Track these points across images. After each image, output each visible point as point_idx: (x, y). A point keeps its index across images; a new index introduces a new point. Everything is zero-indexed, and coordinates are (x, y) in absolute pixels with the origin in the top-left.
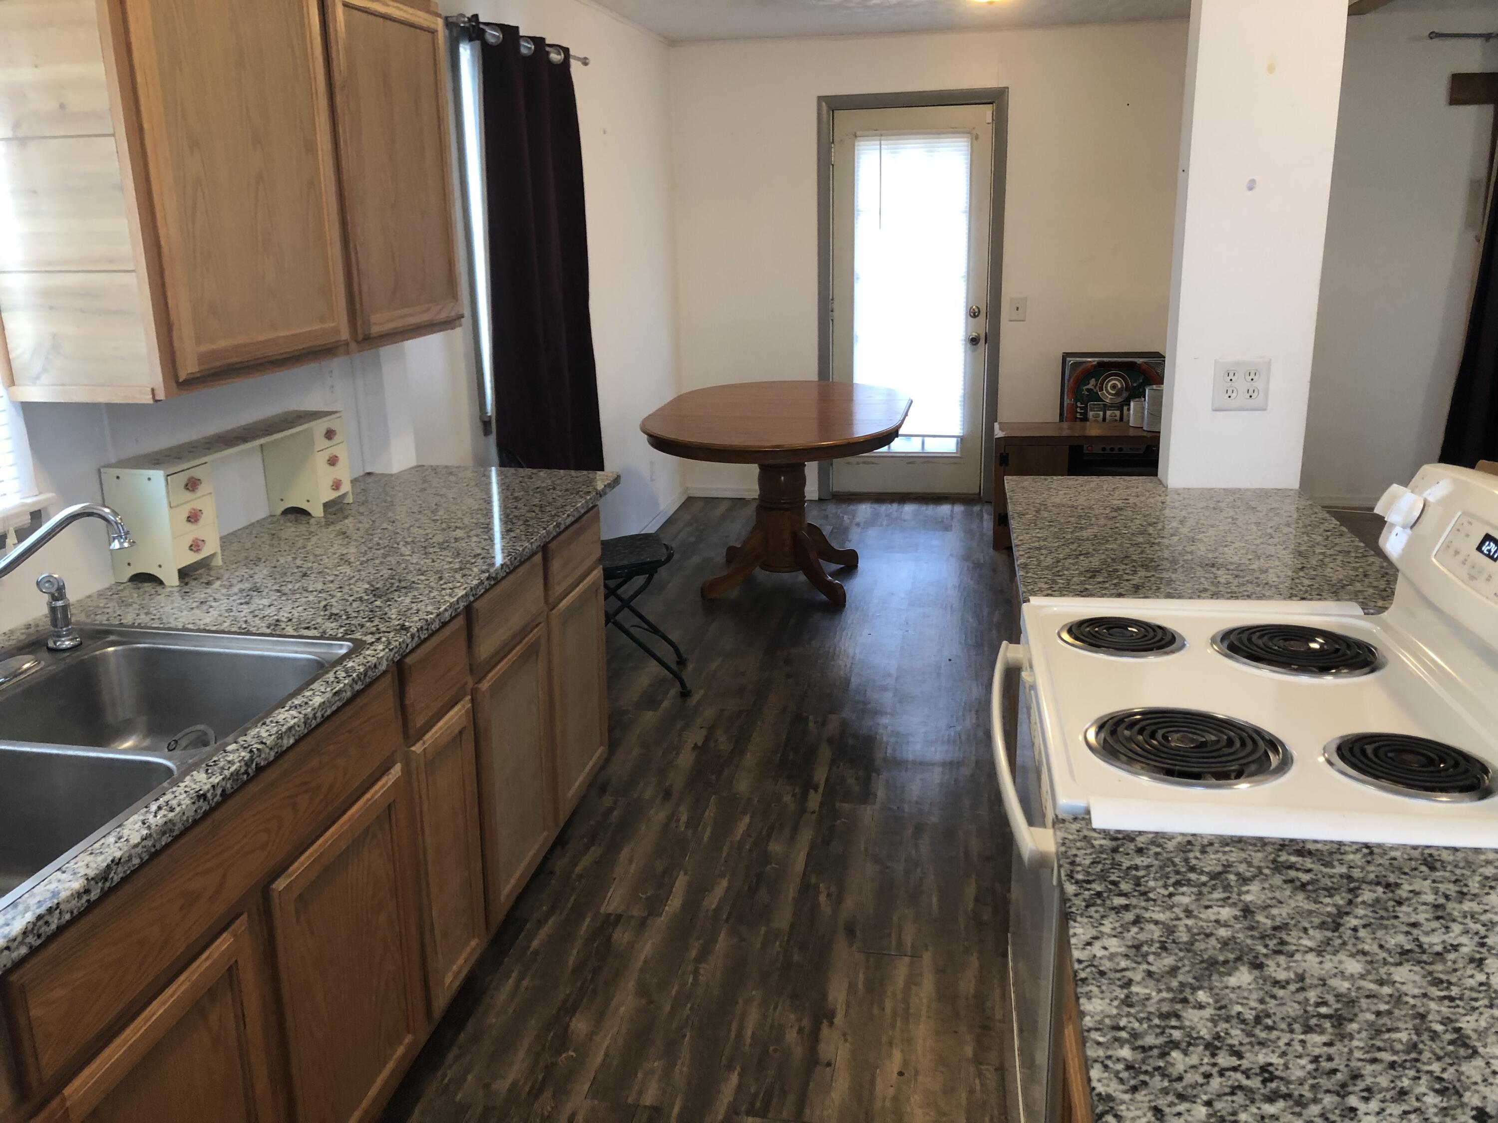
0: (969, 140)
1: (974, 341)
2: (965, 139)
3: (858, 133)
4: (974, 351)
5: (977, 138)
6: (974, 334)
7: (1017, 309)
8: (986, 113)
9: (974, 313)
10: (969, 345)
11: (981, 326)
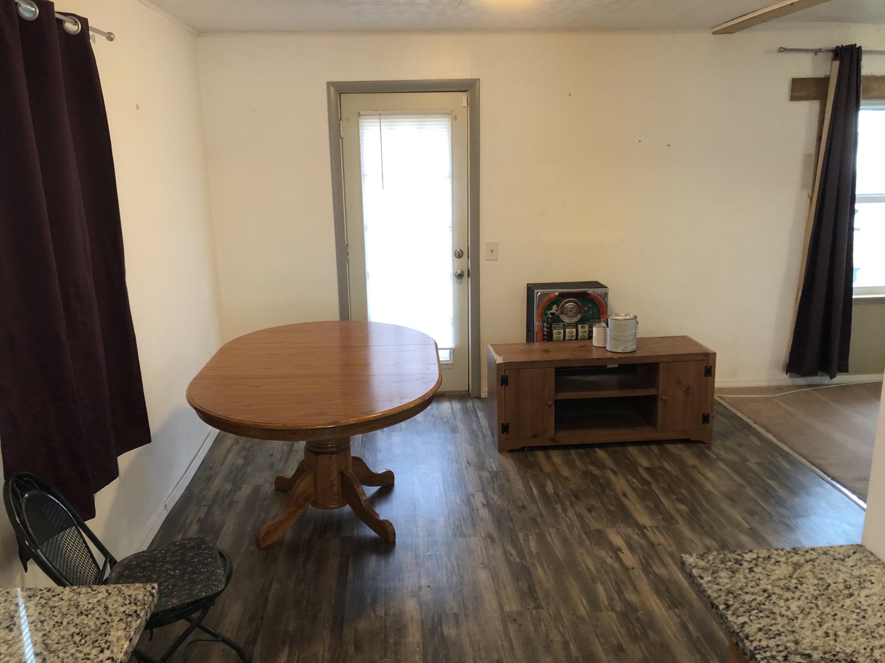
0: (450, 119)
1: (460, 276)
2: (447, 119)
3: (361, 113)
4: (460, 283)
5: (455, 118)
6: (459, 272)
7: (492, 251)
8: (463, 98)
9: (459, 255)
10: (455, 279)
11: (465, 263)
